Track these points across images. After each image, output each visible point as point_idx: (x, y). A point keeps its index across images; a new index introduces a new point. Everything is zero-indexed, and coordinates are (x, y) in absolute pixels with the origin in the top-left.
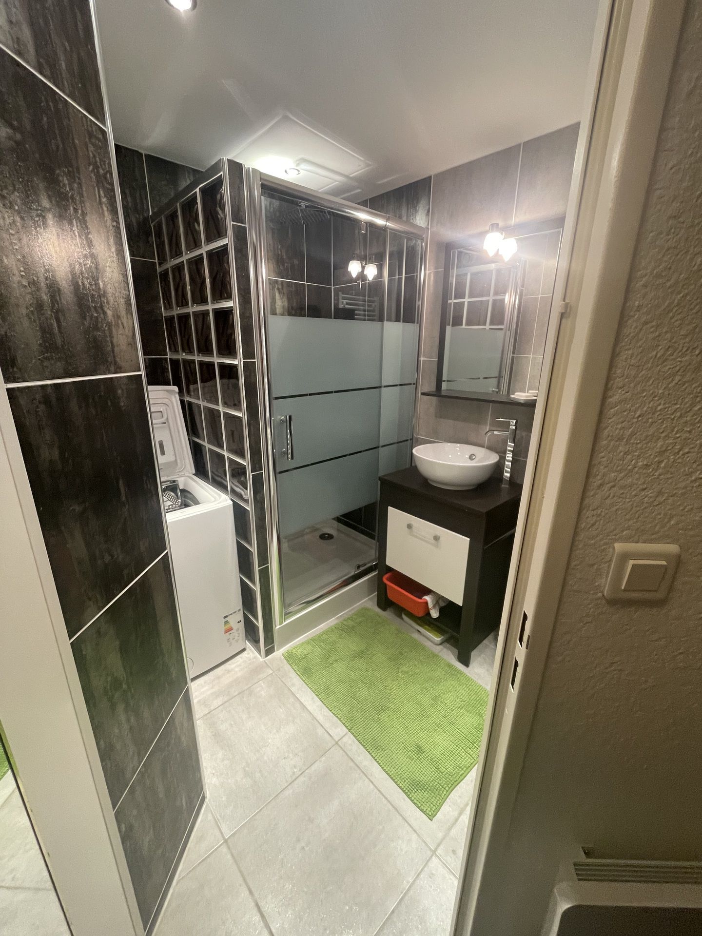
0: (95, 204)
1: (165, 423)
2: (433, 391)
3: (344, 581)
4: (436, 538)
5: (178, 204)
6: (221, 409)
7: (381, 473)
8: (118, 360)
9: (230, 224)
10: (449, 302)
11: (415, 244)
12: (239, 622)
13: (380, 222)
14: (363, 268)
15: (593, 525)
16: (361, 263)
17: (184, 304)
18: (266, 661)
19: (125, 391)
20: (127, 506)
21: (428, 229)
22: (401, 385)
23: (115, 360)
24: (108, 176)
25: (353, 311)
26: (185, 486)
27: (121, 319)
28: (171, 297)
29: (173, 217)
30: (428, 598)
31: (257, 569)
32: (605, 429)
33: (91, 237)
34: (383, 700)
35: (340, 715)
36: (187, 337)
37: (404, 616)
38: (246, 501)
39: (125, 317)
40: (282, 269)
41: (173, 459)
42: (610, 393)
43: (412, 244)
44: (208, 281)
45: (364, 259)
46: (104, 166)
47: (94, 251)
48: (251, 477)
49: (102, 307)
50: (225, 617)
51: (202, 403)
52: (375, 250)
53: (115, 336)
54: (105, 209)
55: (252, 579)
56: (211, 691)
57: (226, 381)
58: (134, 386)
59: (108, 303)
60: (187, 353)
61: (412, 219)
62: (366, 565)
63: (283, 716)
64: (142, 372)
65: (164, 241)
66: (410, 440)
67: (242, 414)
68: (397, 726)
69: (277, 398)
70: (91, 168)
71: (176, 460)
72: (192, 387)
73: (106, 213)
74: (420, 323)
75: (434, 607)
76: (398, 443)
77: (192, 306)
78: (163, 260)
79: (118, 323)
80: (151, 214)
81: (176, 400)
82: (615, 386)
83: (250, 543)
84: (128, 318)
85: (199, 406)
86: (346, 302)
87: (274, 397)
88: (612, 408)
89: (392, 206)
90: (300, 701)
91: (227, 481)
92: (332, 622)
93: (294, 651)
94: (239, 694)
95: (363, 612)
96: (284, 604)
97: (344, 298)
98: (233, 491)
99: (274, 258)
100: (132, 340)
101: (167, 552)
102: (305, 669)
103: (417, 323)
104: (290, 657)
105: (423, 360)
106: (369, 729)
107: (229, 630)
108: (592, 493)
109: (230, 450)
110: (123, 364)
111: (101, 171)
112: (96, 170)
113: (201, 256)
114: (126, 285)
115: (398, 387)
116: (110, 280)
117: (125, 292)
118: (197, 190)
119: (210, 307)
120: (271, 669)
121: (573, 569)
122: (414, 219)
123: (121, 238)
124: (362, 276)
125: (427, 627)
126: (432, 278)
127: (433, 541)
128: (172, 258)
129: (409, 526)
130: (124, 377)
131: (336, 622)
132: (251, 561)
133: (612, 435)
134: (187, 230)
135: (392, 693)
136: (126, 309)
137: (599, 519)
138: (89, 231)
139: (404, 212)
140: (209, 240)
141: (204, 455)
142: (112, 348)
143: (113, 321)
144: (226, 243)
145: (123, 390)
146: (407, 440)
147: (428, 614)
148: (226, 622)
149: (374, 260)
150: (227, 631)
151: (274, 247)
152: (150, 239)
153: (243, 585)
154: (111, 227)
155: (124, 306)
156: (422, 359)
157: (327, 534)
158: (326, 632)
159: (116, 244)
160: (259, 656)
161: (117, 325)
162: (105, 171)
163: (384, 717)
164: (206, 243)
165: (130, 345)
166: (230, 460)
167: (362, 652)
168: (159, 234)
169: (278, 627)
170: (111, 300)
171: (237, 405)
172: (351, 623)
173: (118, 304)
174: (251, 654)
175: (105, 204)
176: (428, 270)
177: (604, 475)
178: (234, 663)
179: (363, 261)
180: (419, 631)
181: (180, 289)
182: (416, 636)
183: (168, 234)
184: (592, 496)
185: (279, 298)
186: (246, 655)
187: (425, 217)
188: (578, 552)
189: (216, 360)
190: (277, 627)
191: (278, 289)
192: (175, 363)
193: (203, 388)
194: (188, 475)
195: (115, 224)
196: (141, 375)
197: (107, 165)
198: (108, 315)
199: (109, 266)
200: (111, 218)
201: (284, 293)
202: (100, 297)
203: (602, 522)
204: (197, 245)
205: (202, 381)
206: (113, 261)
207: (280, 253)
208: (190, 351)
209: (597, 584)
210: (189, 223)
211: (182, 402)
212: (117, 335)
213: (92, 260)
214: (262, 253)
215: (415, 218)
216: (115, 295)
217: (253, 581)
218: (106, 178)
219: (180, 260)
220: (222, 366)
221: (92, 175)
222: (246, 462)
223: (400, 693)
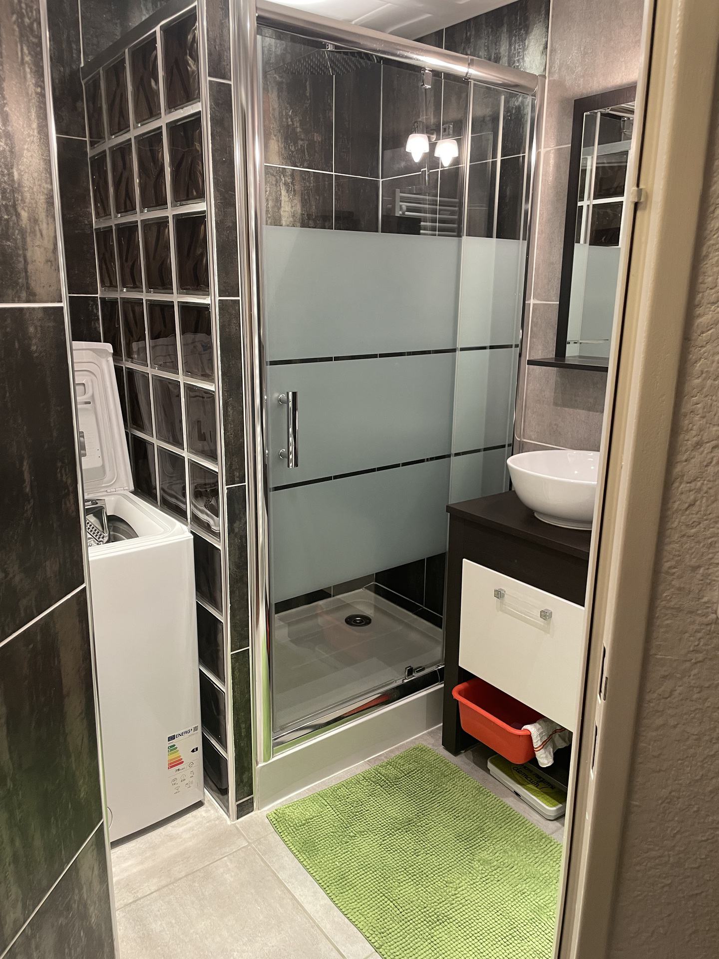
0: (15, 65)
1: (89, 403)
2: (552, 358)
3: (384, 694)
4: (545, 615)
5: (127, 50)
6: (181, 378)
7: (452, 501)
8: (33, 284)
9: (205, 81)
10: (579, 204)
11: (522, 102)
12: (193, 751)
13: (460, 69)
14: (433, 146)
15: (692, 505)
16: (429, 138)
17: (128, 208)
18: (238, 826)
19: (39, 329)
20: (32, 501)
21: (544, 76)
22: (492, 347)
23: (27, 283)
24: (35, 25)
25: (419, 220)
26: (115, 512)
27: (39, 225)
28: (107, 197)
29: (117, 71)
30: (533, 729)
31: (228, 653)
32: (696, 362)
33: (8, 109)
34: (441, 905)
35: (362, 923)
36: (130, 263)
37: (490, 765)
38: (217, 535)
39: (45, 220)
40: (293, 149)
41: (99, 464)
42: (699, 311)
43: (517, 104)
44: (168, 170)
45: (434, 130)
46: (30, 14)
47: (9, 128)
48: (226, 492)
49: (14, 206)
50: (171, 738)
51: (152, 371)
52: (454, 115)
53: (30, 249)
54: (28, 70)
55: (219, 673)
56: (140, 868)
57: (190, 336)
58: (51, 324)
59: (23, 201)
60: (130, 289)
61: (518, 61)
62: (423, 669)
63: (261, 917)
64: (64, 304)
65: (101, 108)
66: (509, 445)
67: (214, 386)
68: (462, 949)
69: (273, 363)
70: (14, 17)
71: (103, 466)
72: (135, 346)
73: (29, 76)
74: (528, 238)
75: (544, 745)
76: (485, 449)
77: (142, 211)
78: (97, 137)
79: (35, 231)
80: (82, 65)
81: (108, 366)
82: (705, 301)
83: (218, 606)
84: (48, 224)
85: (145, 376)
86: (407, 206)
87: (268, 360)
88: (703, 333)
89: (483, 41)
90: (293, 896)
91: (185, 503)
92: (359, 767)
93: (287, 811)
94: (186, 876)
95: (416, 754)
96: (273, 725)
97: (403, 200)
98: (196, 519)
99: (280, 132)
100: (51, 255)
101: (85, 587)
102: (305, 843)
103: (524, 239)
104: (279, 821)
105: (534, 305)
106: (411, 949)
107: (175, 763)
108: (684, 458)
109: (193, 449)
110: (38, 290)
111: (27, 20)
112: (20, 20)
113: (159, 131)
114: (48, 175)
115: (488, 351)
116: (28, 168)
117: (46, 186)
118: (157, 28)
119: (170, 212)
120: (245, 839)
121: (667, 573)
122: (521, 61)
123: (45, 110)
124: (431, 159)
125: (531, 786)
126: (552, 162)
127: (541, 621)
128: (112, 135)
129: (499, 594)
130: (39, 308)
131: (367, 767)
132: (220, 642)
133: (707, 371)
134: (138, 89)
135: (458, 895)
136: (47, 210)
137: (700, 495)
138: (5, 101)
139: (504, 48)
140: (173, 105)
141: (150, 457)
142: (25, 266)
143: (28, 227)
144: (197, 110)
145: (36, 328)
146: (503, 446)
147: (534, 761)
148: (172, 748)
149: (451, 132)
150: (172, 765)
151: (280, 113)
152: (79, 104)
153: (204, 682)
154: (34, 95)
155: (45, 206)
156: (532, 301)
157: (358, 616)
158: (346, 784)
159: (38, 117)
160: (225, 816)
161: (33, 232)
162: (32, 20)
163: (440, 932)
164: (167, 111)
165: (49, 263)
166: (193, 465)
167: (410, 821)
168: (94, 97)
169: (260, 765)
170: (28, 195)
171: (208, 376)
172: (392, 772)
173: (36, 203)
174: (212, 809)
175: (29, 64)
176: (544, 148)
177: (701, 430)
178: (183, 825)
179: (433, 134)
180: (517, 794)
181: (123, 184)
182: (511, 801)
183: (107, 95)
184: (686, 461)
185: (287, 199)
186: (204, 814)
187: (539, 58)
188: (672, 546)
189: (176, 298)
190: (260, 763)
191: (286, 184)
192: (110, 306)
193: (153, 348)
194: (122, 492)
195: (39, 90)
196: (62, 308)
197: (34, 12)
198: (22, 218)
199: (27, 149)
200: (34, 82)
201: (294, 191)
202: (13, 193)
203: (704, 500)
204: (152, 112)
205: (154, 337)
206: (33, 141)
207: (290, 123)
208: (136, 286)
209: (705, 599)
210: (142, 79)
211: (118, 370)
212: (33, 246)
213: (6, 140)
214: (256, 123)
215: (523, 58)
216: (33, 189)
217: (221, 676)
218: (32, 30)
219: (126, 137)
220: (186, 308)
221: (15, 27)
222: (218, 467)
223: (473, 895)
